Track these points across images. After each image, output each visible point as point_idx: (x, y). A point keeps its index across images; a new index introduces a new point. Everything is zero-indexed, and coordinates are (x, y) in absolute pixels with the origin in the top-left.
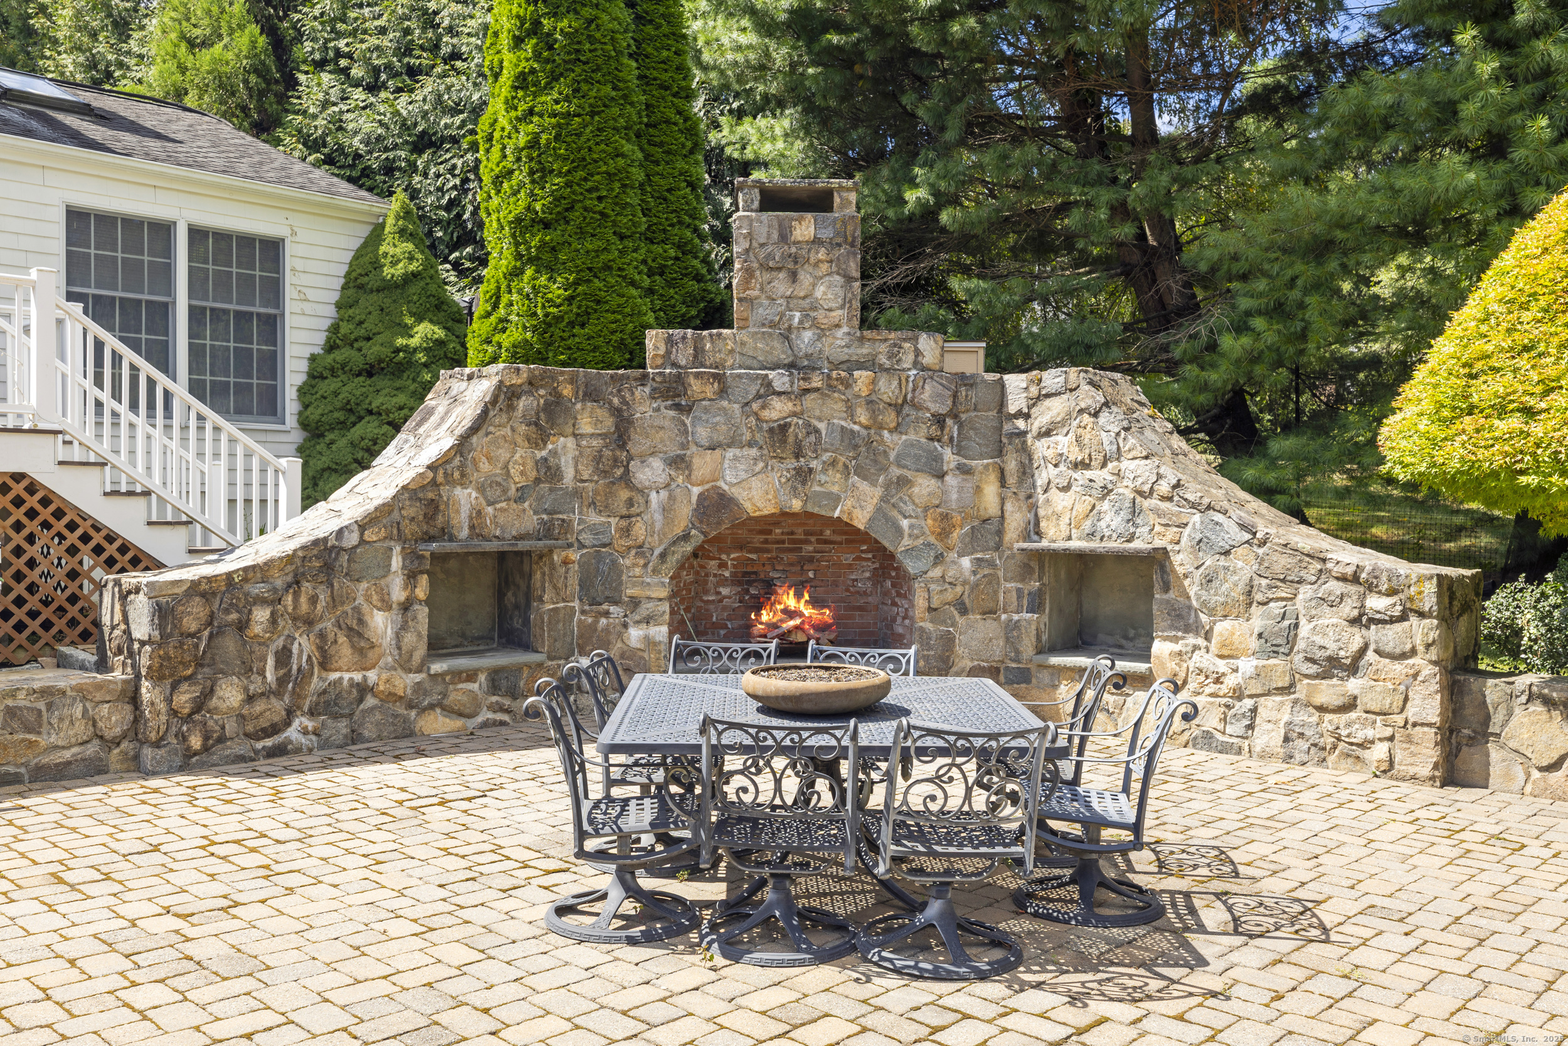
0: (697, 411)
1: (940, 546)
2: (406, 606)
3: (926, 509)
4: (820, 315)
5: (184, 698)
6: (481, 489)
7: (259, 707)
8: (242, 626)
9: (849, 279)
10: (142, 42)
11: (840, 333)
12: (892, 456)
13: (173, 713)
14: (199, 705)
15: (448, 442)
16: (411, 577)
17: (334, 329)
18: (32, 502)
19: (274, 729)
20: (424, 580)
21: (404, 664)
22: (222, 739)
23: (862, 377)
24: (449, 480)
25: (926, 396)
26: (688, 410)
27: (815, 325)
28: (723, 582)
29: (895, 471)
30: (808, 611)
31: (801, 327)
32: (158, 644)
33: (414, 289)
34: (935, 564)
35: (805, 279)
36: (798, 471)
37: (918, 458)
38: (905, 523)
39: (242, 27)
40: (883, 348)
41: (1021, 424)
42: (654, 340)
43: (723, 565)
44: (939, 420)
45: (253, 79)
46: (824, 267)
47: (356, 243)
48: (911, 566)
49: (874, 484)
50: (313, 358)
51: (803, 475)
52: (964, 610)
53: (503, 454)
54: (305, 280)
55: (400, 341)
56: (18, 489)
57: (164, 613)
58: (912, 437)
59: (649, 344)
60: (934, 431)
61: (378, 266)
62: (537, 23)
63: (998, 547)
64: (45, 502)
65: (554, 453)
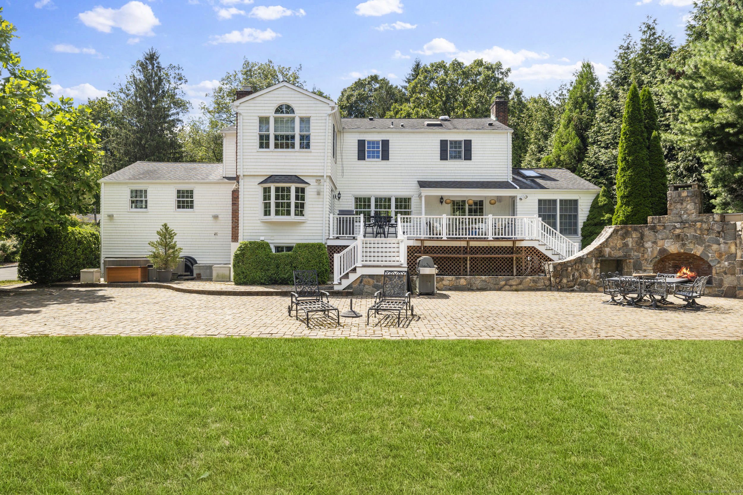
0: (659, 232)
1: (719, 260)
2: (596, 269)
3: (716, 252)
4: (688, 212)
5: (558, 280)
6: (611, 248)
7: (569, 283)
8: (567, 270)
9: (696, 203)
10: (551, 142)
11: (693, 215)
12: (706, 240)
13: (556, 282)
14: (560, 282)
15: (604, 240)
16: (596, 264)
17: (588, 216)
18: (535, 251)
19: (572, 287)
20: (599, 264)
21: (595, 278)
22: (563, 287)
23: (698, 224)
24: (604, 246)
25: (715, 227)
26: (657, 232)
27: (687, 213)
28: (670, 267)
29: (707, 244)
30: (689, 273)
31: (684, 214)
32: (554, 272)
33: (605, 207)
34: (718, 264)
35: (685, 204)
36: (682, 244)
37: (713, 241)
38: (710, 255)
39: (574, 138)
40: (705, 217)
41: (740, 233)
42: (649, 219)
43: (670, 264)
44: (719, 233)
45: (577, 150)
46: (689, 201)
47: (593, 198)
48: (712, 264)
49: (702, 246)
50: (584, 222)
51: (684, 245)
52: (726, 274)
53: (615, 242)
54: (582, 207)
55: (602, 218)
56: (533, 249)
57: (555, 267)
58: (712, 236)
59: (648, 219)
60: (717, 235)
61: (598, 203)
62: (625, 158)
63: (735, 260)
64: (537, 251)
65: (627, 241)
